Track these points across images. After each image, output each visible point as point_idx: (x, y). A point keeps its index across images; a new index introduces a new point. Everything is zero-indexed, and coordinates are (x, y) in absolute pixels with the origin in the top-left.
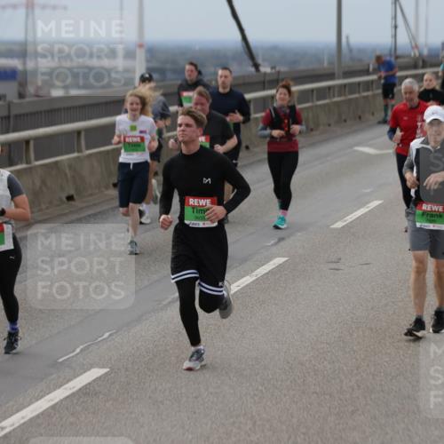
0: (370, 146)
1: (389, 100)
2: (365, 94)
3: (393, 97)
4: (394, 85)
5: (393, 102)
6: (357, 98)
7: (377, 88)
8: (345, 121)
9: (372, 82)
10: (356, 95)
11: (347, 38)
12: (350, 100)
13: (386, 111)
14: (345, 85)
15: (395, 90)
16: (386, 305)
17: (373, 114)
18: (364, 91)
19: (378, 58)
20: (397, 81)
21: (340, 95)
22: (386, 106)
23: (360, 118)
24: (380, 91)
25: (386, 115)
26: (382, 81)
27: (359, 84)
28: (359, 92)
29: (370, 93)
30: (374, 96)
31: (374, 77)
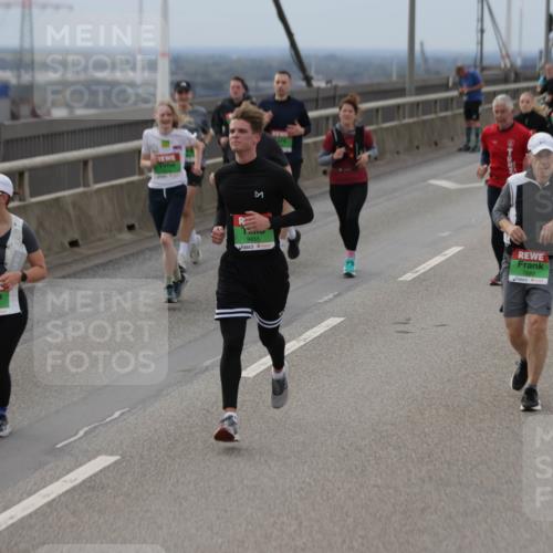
0: (448, 179)
1: (472, 122)
2: (443, 114)
3: (478, 118)
4: (478, 103)
5: (478, 124)
6: (433, 119)
7: (459, 107)
8: (418, 148)
9: (452, 99)
10: (433, 116)
11: (422, 44)
12: (424, 122)
13: (468, 135)
14: (418, 104)
15: (481, 109)
16: (467, 376)
17: (452, 139)
18: (441, 111)
19: (460, 70)
20: (483, 98)
21: (411, 116)
22: (469, 130)
23: (436, 144)
24: (462, 111)
25: (469, 141)
26: (465, 98)
27: (436, 101)
28: (436, 112)
29: (449, 113)
30: (454, 116)
31: (455, 93)
